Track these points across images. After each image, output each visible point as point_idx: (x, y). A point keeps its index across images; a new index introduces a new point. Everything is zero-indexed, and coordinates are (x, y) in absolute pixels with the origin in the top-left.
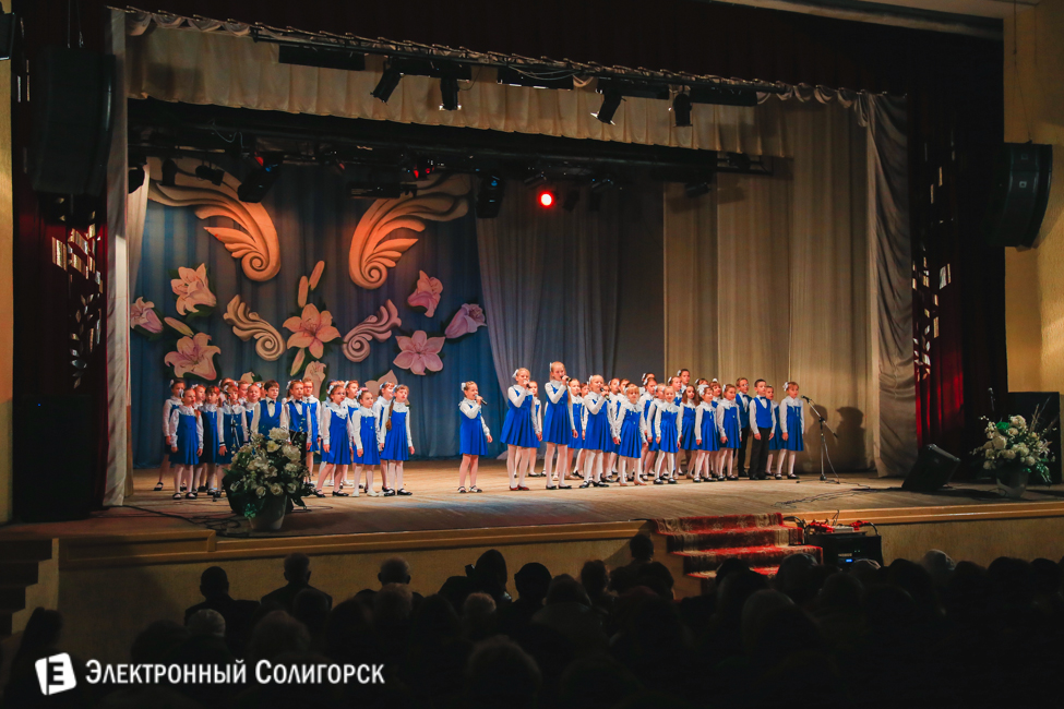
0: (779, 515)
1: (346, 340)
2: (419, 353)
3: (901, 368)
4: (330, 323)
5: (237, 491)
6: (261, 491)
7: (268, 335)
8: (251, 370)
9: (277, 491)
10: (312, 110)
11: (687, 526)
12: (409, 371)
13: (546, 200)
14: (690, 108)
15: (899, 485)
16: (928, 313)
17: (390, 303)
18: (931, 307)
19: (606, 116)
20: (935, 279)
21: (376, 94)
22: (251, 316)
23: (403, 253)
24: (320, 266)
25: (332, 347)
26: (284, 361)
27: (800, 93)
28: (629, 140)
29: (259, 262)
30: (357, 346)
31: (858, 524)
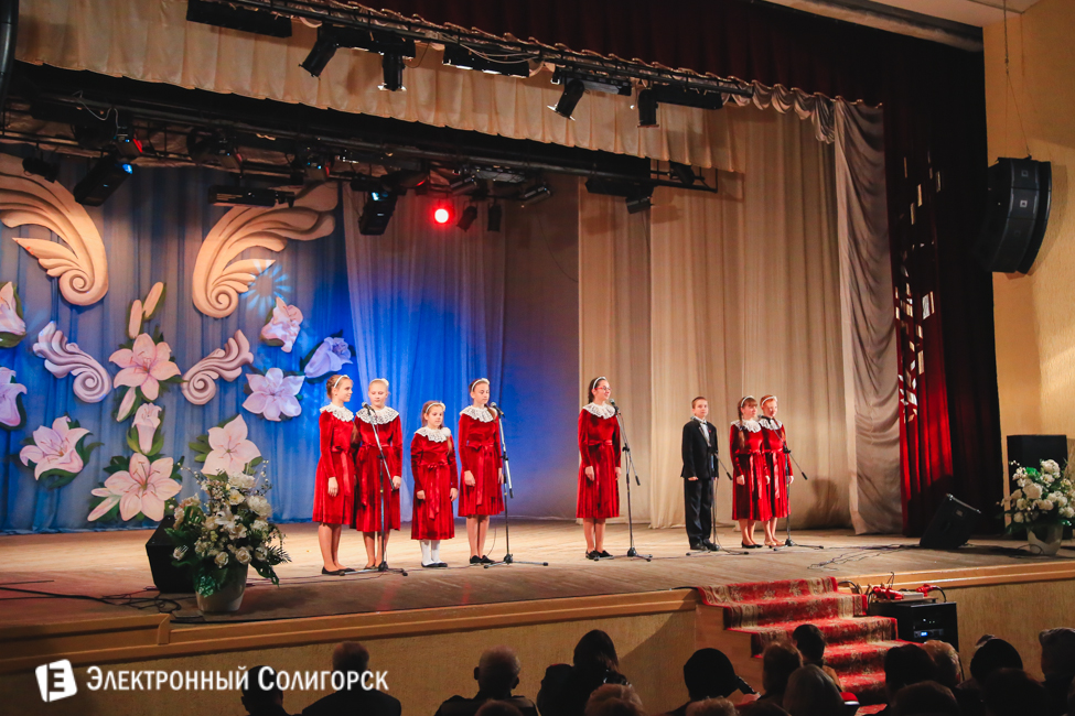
0: (833, 579)
1: (187, 377)
2: (273, 395)
3: (877, 409)
4: (168, 358)
5: (183, 559)
6: (222, 558)
7: (89, 371)
8: (66, 413)
9: (244, 557)
10: (209, 86)
11: (736, 596)
12: (261, 417)
13: (442, 216)
14: (657, 106)
15: (916, 542)
16: (912, 346)
17: (240, 334)
18: (916, 340)
19: (566, 108)
20: (918, 308)
21: (306, 65)
22: (69, 347)
23: (257, 275)
24: (158, 288)
25: (171, 386)
26: (109, 403)
27: (759, 100)
28: (571, 144)
29: (81, 282)
30: (201, 385)
31: (927, 589)
